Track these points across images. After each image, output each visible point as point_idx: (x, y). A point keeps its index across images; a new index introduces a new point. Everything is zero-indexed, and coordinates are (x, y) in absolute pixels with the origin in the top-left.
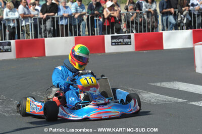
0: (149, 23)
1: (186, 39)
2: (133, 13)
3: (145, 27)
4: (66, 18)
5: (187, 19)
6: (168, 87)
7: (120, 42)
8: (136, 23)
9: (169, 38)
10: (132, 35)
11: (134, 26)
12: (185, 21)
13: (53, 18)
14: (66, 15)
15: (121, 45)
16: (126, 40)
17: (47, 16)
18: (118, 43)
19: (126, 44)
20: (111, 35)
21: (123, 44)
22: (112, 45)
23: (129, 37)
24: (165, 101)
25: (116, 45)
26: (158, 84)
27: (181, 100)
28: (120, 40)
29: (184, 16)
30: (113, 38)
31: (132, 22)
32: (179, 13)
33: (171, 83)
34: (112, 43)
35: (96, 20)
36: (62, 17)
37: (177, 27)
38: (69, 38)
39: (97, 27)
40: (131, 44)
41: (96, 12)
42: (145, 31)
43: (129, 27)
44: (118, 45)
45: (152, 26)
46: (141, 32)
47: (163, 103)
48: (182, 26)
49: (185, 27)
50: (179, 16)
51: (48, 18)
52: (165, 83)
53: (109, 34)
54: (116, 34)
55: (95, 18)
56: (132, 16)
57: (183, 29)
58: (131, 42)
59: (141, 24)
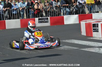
0: (57, 12)
1: (75, 19)
2: (49, 7)
3: (54, 14)
4: (15, 10)
5: (75, 9)
6: (69, 42)
7: (43, 21)
8: (50, 12)
9: (67, 19)
10: (49, 18)
11: (49, 13)
12: (74, 11)
13: (9, 10)
14: (15, 8)
15: (43, 23)
16: (46, 20)
17: (6, 9)
18: (42, 22)
19: (46, 22)
20: (38, 18)
21: (44, 22)
22: (39, 23)
23: (47, 19)
24: (68, 49)
25: (41, 23)
26: (64, 41)
27: (76, 48)
28: (43, 20)
29: (74, 8)
30: (39, 19)
31: (48, 11)
32: (72, 7)
33: (70, 40)
34: (39, 22)
35: (31, 11)
36: (13, 10)
37: (71, 13)
38: (17, 20)
39: (31, 14)
40: (48, 22)
41: (30, 7)
42: (55, 16)
43: (47, 14)
44: (42, 23)
45: (58, 13)
46: (53, 16)
47: (67, 49)
48: (73, 13)
49: (74, 14)
50: (72, 8)
51: (6, 10)
52: (67, 40)
53: (37, 17)
54: (40, 18)
55: (30, 10)
56: (48, 8)
57: (73, 14)
58: (48, 21)
59: (52, 12)
